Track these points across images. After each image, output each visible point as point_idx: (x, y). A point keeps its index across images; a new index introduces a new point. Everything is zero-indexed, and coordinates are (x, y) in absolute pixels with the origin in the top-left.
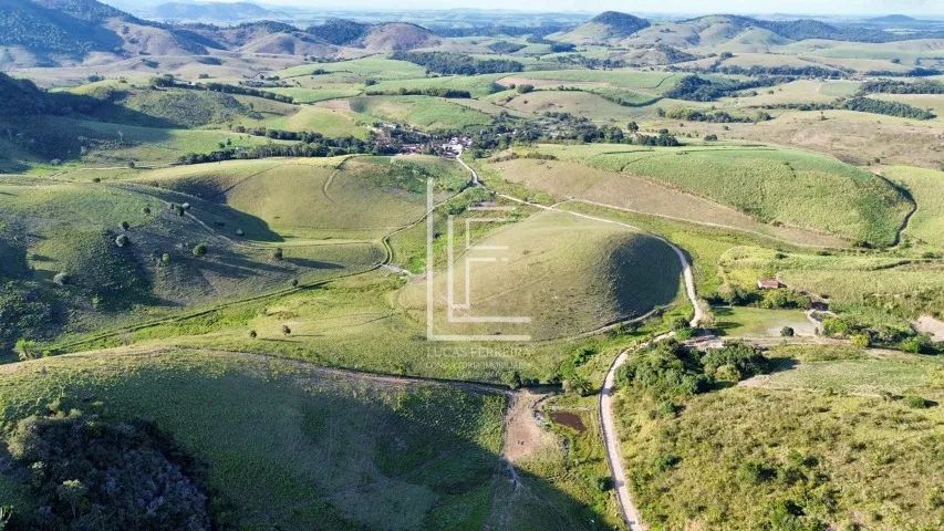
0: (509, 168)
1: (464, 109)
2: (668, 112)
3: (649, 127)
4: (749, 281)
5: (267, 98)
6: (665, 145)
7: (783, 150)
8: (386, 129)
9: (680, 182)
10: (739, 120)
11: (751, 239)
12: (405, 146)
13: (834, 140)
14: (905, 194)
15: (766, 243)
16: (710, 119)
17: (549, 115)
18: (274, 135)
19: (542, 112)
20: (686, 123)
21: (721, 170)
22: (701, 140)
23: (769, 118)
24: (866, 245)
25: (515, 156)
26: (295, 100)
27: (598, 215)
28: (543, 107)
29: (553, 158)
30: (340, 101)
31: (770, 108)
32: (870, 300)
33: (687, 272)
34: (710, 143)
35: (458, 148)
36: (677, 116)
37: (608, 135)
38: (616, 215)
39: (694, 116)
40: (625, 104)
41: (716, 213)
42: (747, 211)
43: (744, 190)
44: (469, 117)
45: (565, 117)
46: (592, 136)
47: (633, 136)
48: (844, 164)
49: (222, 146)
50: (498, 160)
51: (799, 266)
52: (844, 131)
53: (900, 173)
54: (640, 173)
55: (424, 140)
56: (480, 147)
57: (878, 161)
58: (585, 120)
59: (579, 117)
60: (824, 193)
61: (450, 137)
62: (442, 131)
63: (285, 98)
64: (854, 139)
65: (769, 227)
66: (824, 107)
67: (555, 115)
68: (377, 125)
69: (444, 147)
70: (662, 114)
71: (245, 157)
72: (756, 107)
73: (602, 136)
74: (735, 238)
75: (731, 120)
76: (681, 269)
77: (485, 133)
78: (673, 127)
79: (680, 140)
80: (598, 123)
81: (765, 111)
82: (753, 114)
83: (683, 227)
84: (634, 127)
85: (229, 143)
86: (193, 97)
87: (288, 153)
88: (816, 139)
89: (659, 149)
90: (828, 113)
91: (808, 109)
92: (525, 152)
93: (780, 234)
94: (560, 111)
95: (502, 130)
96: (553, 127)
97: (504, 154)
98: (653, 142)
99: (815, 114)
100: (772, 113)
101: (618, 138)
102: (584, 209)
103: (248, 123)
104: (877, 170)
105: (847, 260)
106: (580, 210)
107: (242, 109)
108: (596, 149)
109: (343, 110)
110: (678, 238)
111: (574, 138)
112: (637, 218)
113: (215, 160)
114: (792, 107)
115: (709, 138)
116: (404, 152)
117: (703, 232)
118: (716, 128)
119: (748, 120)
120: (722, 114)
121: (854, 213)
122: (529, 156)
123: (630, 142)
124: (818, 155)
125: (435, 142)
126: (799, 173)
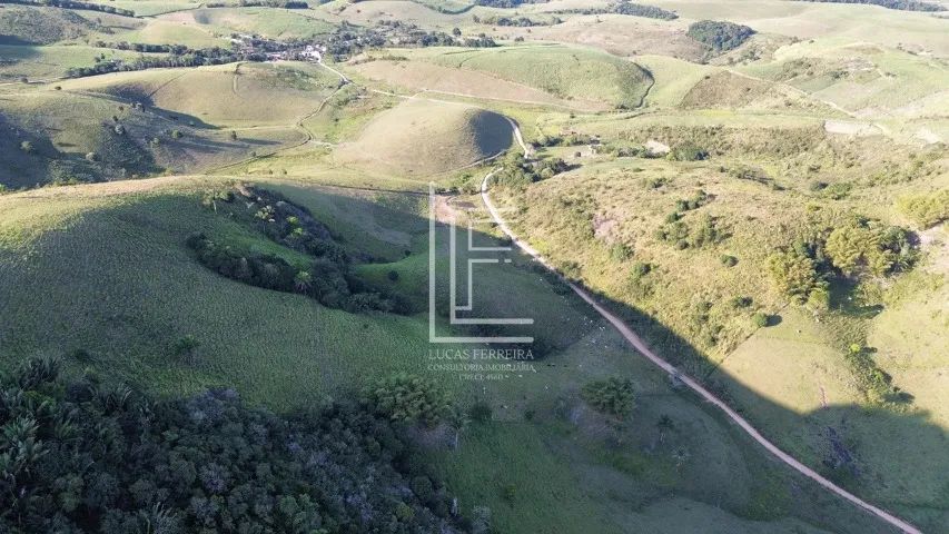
0: (365, 69)
1: (309, 19)
2: (482, 18)
3: (470, 31)
4: (554, 132)
5: (109, 12)
6: (486, 46)
7: (572, 46)
8: (245, 40)
9: (504, 73)
10: (538, 24)
11: (554, 109)
12: (269, 55)
13: (606, 38)
14: (649, 74)
15: (564, 111)
16: (516, 23)
17: (382, 23)
18: (140, 48)
19: (376, 21)
20: (497, 28)
21: (530, 62)
22: (511, 41)
23: (560, 22)
24: (623, 107)
25: (371, 59)
26: (136, 14)
27: (450, 100)
28: (375, 16)
29: (404, 59)
30: (182, 13)
31: (560, 13)
32: (623, 136)
33: (517, 131)
34: (520, 43)
35: (316, 54)
36: (489, 22)
37: (441, 39)
38: (462, 100)
39: (503, 22)
40: (445, 12)
41: (531, 94)
42: (550, 91)
43: (547, 76)
44: (315, 27)
45: (397, 25)
46: (428, 41)
47: (460, 39)
48: (612, 56)
49: (98, 60)
50: (356, 63)
51: (583, 121)
52: (613, 31)
53: (645, 60)
54: (475, 68)
55: (282, 48)
56: (335, 52)
57: (635, 53)
58: (415, 27)
59: (410, 24)
60: (598, 75)
61: (304, 45)
62: (295, 41)
63: (126, 12)
64: (619, 37)
65: (565, 101)
66: (600, 11)
67: (388, 24)
68: (234, 36)
69: (303, 53)
70: (476, 20)
71: (127, 69)
72: (550, 13)
73: (436, 40)
74: (544, 109)
75: (532, 24)
76: (513, 130)
77: (334, 41)
78: (489, 32)
79: (497, 42)
80: (428, 30)
81: (557, 16)
82: (548, 18)
83: (510, 105)
84: (457, 32)
85: (103, 57)
86: (36, 13)
87: (159, 65)
88: (594, 38)
89: (483, 50)
90: (602, 17)
91: (589, 13)
92: (377, 55)
93: (572, 105)
94: (392, 19)
95: (348, 37)
96: (389, 34)
97: (360, 57)
98: (477, 44)
99: (592, 18)
100: (563, 17)
101: (449, 42)
102: (438, 97)
103: (106, 38)
104: (632, 59)
105: (610, 116)
106: (434, 97)
107: (91, 25)
108: (435, 51)
109: (188, 20)
110: (507, 112)
111: (415, 42)
112: (477, 101)
113: (101, 73)
114: (577, 12)
115: (518, 40)
116: (270, 59)
117: (530, 108)
118: (521, 31)
119: (545, 24)
120: (524, 19)
121: (617, 87)
122: (384, 58)
123: (459, 44)
124: (594, 50)
125: (296, 47)
126: (581, 62)
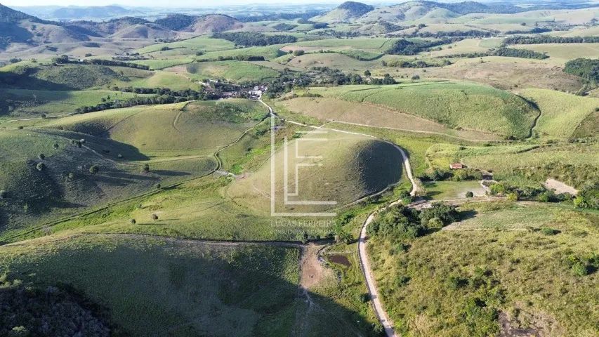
0: (293, 104)
1: (261, 68)
2: (389, 63)
3: (378, 73)
4: (444, 164)
5: (132, 67)
6: (388, 84)
7: (459, 82)
8: (211, 83)
9: (399, 106)
10: (432, 66)
11: (444, 139)
12: (225, 94)
13: (489, 75)
14: (534, 105)
15: (453, 141)
16: (415, 66)
17: (315, 69)
18: (138, 91)
19: (310, 68)
20: (400, 69)
21: (423, 97)
22: (409, 79)
23: (450, 64)
24: (512, 138)
25: (295, 96)
26: (151, 68)
27: (351, 130)
28: (311, 64)
29: (319, 96)
30: (180, 67)
31: (450, 57)
32: (517, 172)
33: (407, 163)
34: (416, 81)
35: (259, 93)
36: (394, 65)
37: (352, 79)
38: (361, 130)
39: (405, 65)
40: (362, 60)
41: (422, 125)
42: (440, 122)
43: (438, 109)
44: (265, 73)
45: (325, 69)
46: (342, 81)
47: (368, 79)
48: (498, 90)
49: (104, 100)
50: (285, 99)
51: (473, 154)
52: (495, 69)
53: (531, 93)
54: (374, 102)
55: (237, 89)
56: (272, 91)
57: (516, 86)
58: (338, 71)
59: (334, 69)
60: (485, 107)
61: (253, 86)
62: (248, 83)
63: (144, 66)
64: (501, 74)
65: (455, 131)
66: (482, 55)
67: (319, 69)
68: (205, 81)
69: (250, 92)
70: (385, 64)
71: (120, 106)
72: (442, 57)
73: (349, 80)
74: (434, 139)
75: (427, 66)
76: (403, 161)
77: (275, 82)
78: (392, 72)
79: (397, 80)
80: (346, 72)
81: (447, 59)
82: (440, 61)
83: (402, 134)
84: (368, 74)
85: (109, 98)
86: (82, 69)
87: (149, 103)
88: (479, 75)
89: (384, 87)
90: (485, 59)
91: (473, 57)
92: (301, 93)
93: (461, 135)
94: (322, 66)
95: (286, 80)
96: (318, 77)
97: (288, 95)
98: (380, 82)
99: (477, 59)
100: (452, 60)
101: (359, 81)
102: (341, 127)
103: (120, 84)
104: (516, 92)
105: (501, 148)
106: (338, 127)
107: (116, 76)
108: (345, 89)
109: (182, 72)
110: (400, 141)
111: (332, 82)
112: (373, 130)
113: (100, 110)
114: (463, 56)
115: (414, 78)
116: (224, 97)
117: (414, 137)
118: (419, 71)
119: (438, 65)
120: (421, 63)
121: (504, 119)
122: (304, 96)
123: (366, 83)
124: (479, 85)
125: (244, 89)
126: (470, 96)
